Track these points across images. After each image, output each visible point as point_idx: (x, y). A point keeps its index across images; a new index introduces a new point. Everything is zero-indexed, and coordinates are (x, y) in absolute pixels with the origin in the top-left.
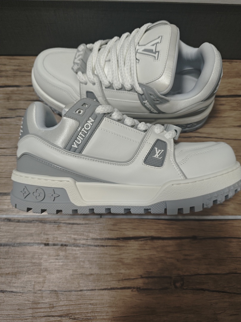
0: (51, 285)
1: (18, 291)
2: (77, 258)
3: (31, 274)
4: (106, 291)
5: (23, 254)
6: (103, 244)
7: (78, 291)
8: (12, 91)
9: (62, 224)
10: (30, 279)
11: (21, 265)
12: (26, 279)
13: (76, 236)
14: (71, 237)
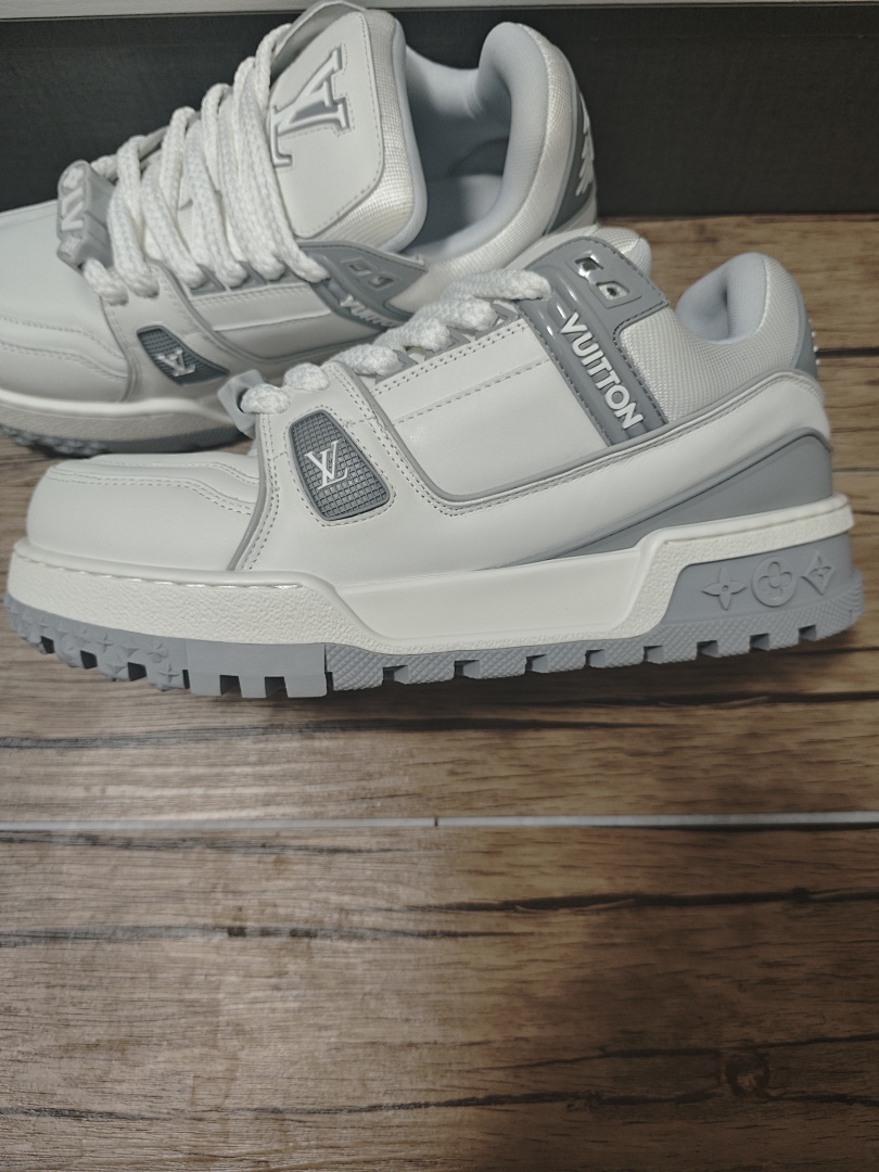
0: (259, 1086)
1: (136, 1113)
2: (354, 982)
3: (180, 1047)
4: (470, 1110)
5: (148, 971)
6: (453, 928)
7: (361, 1110)
9: (290, 853)
10: (180, 1067)
11: (143, 1012)
12: (162, 1065)
13: (346, 899)
14: (326, 902)
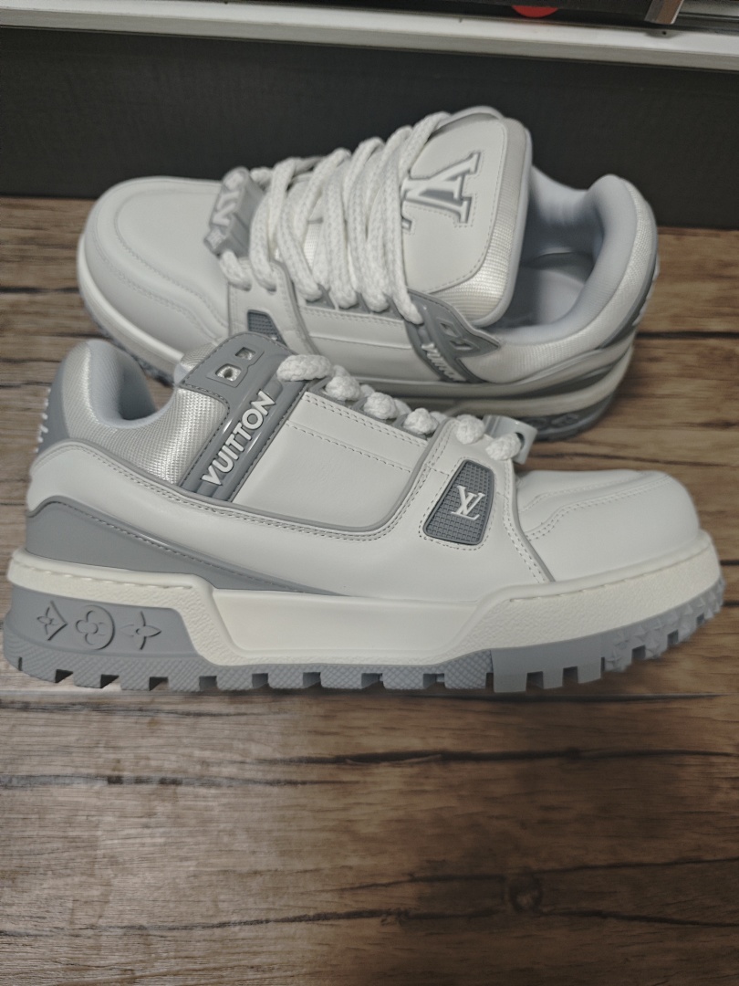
0: (128, 908)
1: (22, 931)
2: (211, 821)
3: (61, 876)
4: (303, 925)
5: (38, 813)
6: (294, 777)
7: (213, 926)
8: (13, 305)
9: (162, 717)
10: (61, 893)
11: (32, 847)
12: (46, 891)
13: (207, 754)
14: (190, 756)
